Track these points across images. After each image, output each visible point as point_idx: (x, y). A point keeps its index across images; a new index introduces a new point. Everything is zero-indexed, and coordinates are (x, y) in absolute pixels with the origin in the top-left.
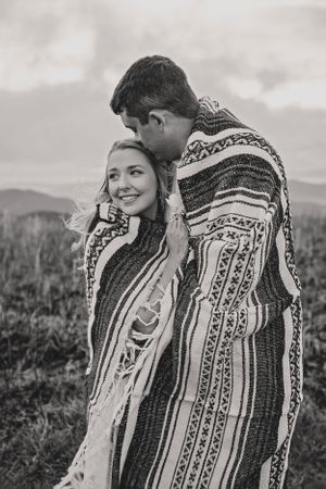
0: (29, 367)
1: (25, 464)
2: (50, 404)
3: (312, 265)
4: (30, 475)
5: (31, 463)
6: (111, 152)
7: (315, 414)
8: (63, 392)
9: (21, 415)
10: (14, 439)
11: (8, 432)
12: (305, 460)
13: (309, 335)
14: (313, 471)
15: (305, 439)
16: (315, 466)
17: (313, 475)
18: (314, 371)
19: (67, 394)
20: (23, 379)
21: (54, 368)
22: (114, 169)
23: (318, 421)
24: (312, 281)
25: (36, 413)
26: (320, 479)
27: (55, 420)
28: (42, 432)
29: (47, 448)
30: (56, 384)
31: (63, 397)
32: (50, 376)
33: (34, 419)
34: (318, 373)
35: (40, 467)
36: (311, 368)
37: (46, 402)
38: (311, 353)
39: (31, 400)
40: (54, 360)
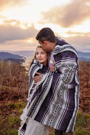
0: (9, 100)
1: (9, 124)
2: (15, 110)
3: (83, 75)
4: (11, 127)
5: (11, 124)
6: (37, 48)
7: (82, 113)
8: (18, 107)
9: (8, 112)
10: (6, 118)
11: (5, 116)
12: (79, 125)
13: (81, 93)
14: (81, 127)
15: (80, 119)
16: (82, 126)
17: (81, 128)
18: (82, 103)
19: (19, 107)
20: (8, 103)
21: (15, 100)
22: (38, 52)
23: (83, 115)
24: (83, 79)
25: (12, 112)
26: (83, 129)
27: (16, 114)
28: (13, 116)
29: (15, 120)
30: (16, 105)
31: (18, 108)
32: (15, 102)
33: (11, 113)
34: (83, 103)
35: (13, 125)
36: (82, 102)
37: (14, 109)
38: (82, 98)
39: (10, 108)
40: (15, 99)
